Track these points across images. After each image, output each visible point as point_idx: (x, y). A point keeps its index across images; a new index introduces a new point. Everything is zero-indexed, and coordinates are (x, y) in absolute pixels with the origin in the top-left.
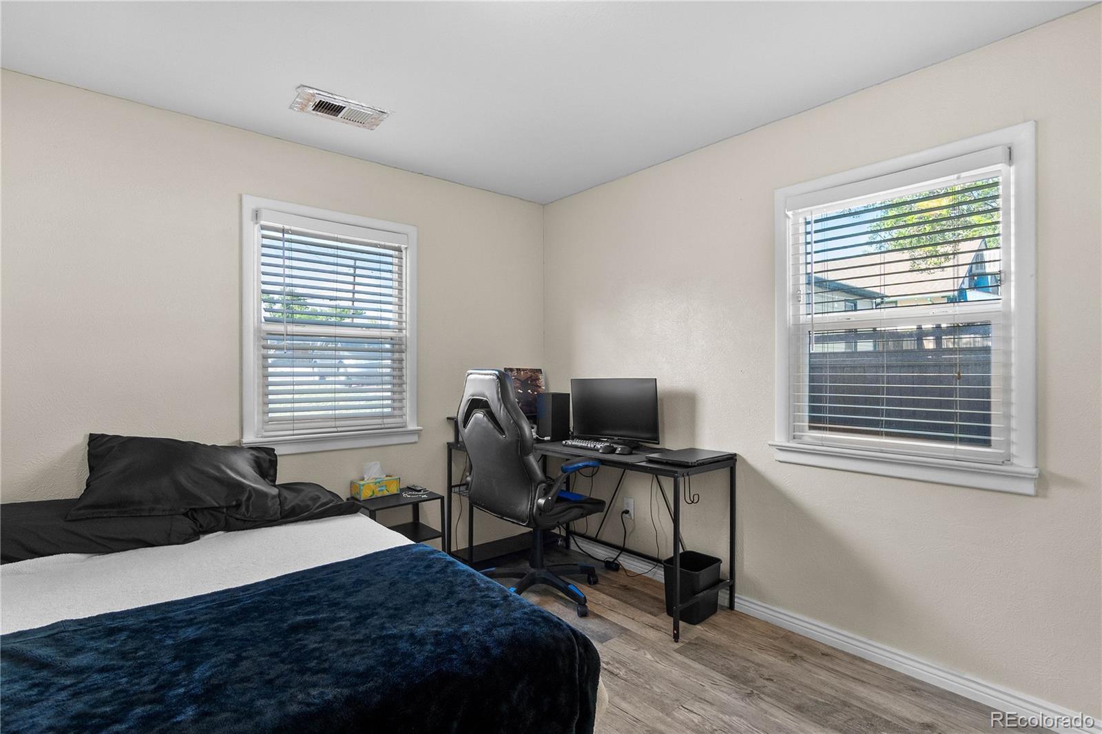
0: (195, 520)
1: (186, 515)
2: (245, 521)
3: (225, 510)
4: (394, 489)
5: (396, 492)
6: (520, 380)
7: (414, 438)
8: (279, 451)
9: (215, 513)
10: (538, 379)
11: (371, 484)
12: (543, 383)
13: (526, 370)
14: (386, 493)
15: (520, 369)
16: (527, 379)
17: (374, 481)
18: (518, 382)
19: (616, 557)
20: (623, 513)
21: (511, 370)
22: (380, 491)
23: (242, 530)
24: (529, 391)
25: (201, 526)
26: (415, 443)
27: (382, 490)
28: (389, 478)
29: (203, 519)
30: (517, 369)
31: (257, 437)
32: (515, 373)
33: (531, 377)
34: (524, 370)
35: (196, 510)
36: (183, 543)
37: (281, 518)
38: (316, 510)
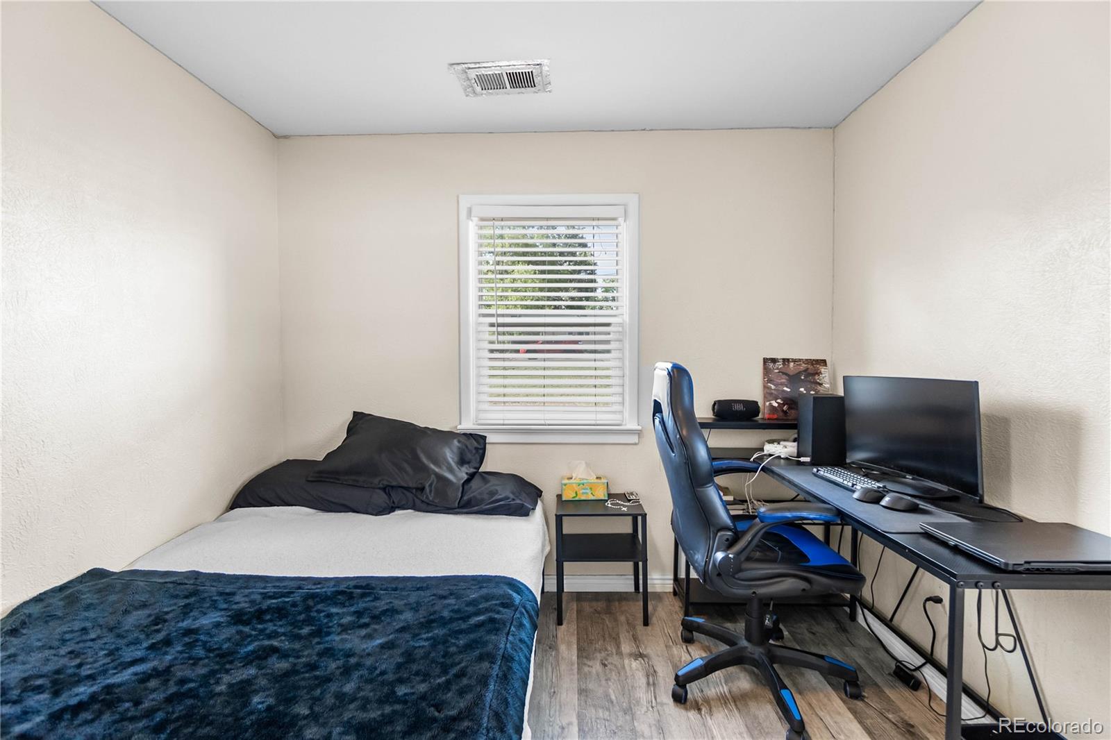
0: (389, 496)
1: (384, 489)
2: (428, 504)
3: (414, 490)
4: (601, 494)
5: (602, 497)
6: (786, 374)
7: (634, 439)
8: (491, 438)
9: (405, 492)
10: (819, 373)
11: (574, 485)
12: (827, 379)
13: (800, 360)
14: (591, 497)
15: (788, 360)
16: (800, 373)
17: (578, 482)
18: (784, 376)
19: (920, 664)
20: (928, 599)
21: (774, 361)
22: (583, 493)
23: (424, 512)
24: (802, 389)
25: (393, 502)
26: (635, 444)
27: (587, 493)
28: (599, 481)
29: (396, 497)
30: (784, 360)
31: (474, 424)
32: (780, 365)
33: (806, 370)
34: (794, 361)
35: (392, 487)
36: (376, 515)
37: (458, 508)
38: (486, 505)
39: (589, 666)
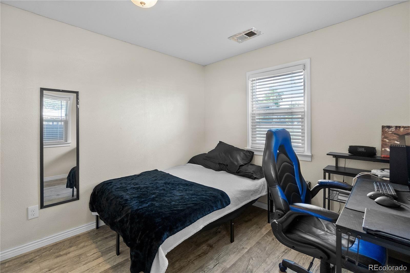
1: (219, 164)
2: (229, 170)
7: (309, 159)
8: (255, 153)
9: (224, 166)
15: (399, 127)
18: (396, 136)
21: (389, 127)
25: (221, 168)
26: (310, 162)
30: (396, 127)
31: (250, 148)
32: (393, 129)
35: (221, 164)
36: (216, 171)
37: (236, 173)
38: (243, 173)
39: (267, 238)
